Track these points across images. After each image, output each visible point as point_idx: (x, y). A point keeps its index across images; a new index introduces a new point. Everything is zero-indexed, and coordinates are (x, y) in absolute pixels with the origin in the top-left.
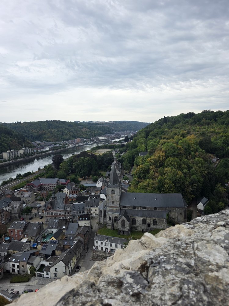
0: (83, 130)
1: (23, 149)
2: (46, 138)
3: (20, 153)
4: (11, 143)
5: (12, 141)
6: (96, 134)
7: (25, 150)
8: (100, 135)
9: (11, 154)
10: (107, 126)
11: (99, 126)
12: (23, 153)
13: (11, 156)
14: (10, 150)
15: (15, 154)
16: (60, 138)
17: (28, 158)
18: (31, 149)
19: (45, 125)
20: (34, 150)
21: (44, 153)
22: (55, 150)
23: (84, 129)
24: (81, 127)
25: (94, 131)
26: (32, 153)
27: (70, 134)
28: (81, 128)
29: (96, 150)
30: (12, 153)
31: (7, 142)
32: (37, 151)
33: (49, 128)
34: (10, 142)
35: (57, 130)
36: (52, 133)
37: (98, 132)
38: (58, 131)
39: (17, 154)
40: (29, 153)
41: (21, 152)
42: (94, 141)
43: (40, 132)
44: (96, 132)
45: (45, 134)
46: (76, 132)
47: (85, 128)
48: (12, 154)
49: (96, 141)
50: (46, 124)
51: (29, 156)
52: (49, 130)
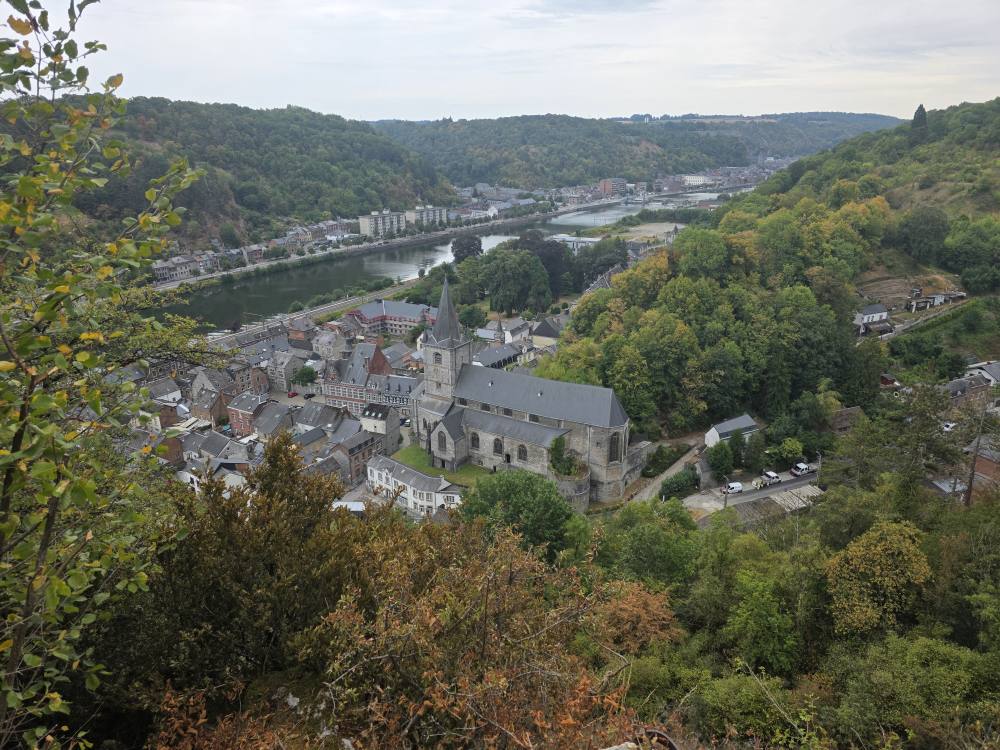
0: (635, 148)
1: (418, 208)
2: (506, 175)
3: (407, 222)
4: (392, 187)
5: (395, 183)
6: (683, 164)
7: (421, 212)
8: (695, 170)
9: (380, 221)
10: (734, 133)
11: (702, 133)
12: (417, 221)
13: (380, 227)
14: (380, 212)
15: (392, 223)
16: (550, 177)
17: (423, 236)
18: (441, 212)
19: (516, 130)
20: (447, 215)
21: (477, 225)
22: (512, 217)
23: (644, 144)
24: (633, 139)
25: (678, 153)
26: (441, 222)
27: (585, 165)
28: (631, 144)
29: (633, 225)
30: (384, 219)
31: (381, 186)
32: (458, 218)
33: (524, 143)
34: (388, 186)
35: (545, 150)
36: (528, 161)
37: (691, 158)
38: (551, 152)
39: (399, 222)
40: (434, 222)
41: (411, 216)
42: (659, 190)
43: (494, 156)
44: (683, 158)
45: (507, 162)
46: (610, 157)
47: (649, 141)
48: (384, 223)
49: (670, 190)
50: (519, 129)
51: (428, 230)
52: (523, 148)
